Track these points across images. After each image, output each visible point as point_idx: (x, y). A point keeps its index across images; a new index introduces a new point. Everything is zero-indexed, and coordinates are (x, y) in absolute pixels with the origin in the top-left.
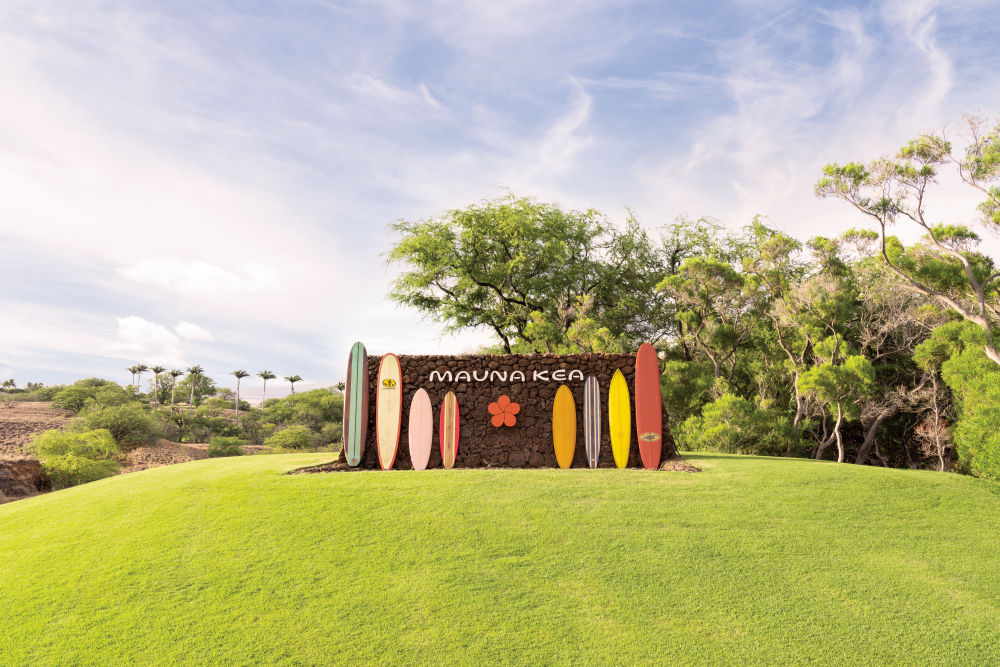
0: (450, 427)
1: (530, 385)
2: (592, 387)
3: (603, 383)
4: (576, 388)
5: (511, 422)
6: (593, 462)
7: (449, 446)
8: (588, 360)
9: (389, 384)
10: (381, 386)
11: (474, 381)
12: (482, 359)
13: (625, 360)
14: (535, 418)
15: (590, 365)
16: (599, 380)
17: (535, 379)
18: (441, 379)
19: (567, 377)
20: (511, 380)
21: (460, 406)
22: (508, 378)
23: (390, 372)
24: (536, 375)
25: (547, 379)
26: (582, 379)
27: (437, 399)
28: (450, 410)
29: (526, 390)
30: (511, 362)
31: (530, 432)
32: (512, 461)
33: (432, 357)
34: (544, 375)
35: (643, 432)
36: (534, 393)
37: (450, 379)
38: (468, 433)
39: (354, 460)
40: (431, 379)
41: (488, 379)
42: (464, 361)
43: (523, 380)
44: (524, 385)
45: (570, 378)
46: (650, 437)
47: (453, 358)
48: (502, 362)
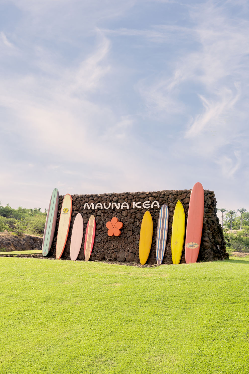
0: (90, 236)
1: (132, 211)
2: (164, 211)
3: (171, 209)
4: (155, 213)
5: (117, 233)
6: (159, 261)
7: (88, 247)
8: (164, 195)
9: (66, 210)
10: (62, 212)
11: (104, 209)
12: (111, 196)
13: (186, 194)
14: (133, 231)
15: (166, 198)
16: (169, 207)
17: (134, 207)
18: (89, 208)
19: (150, 206)
20: (122, 208)
21: (97, 224)
22: (120, 207)
23: (67, 205)
24: (134, 205)
25: (140, 207)
26: (159, 207)
27: (86, 220)
28: (91, 226)
29: (129, 215)
30: (123, 197)
31: (129, 240)
32: (119, 257)
33: (87, 196)
34: (138, 205)
35: (189, 242)
36: (133, 216)
37: (93, 208)
38: (98, 239)
39: (45, 253)
40: (84, 208)
41: (111, 207)
42: (102, 197)
43: (128, 208)
44: (129, 211)
45: (152, 207)
46: (192, 246)
47: (96, 196)
48: (120, 197)
